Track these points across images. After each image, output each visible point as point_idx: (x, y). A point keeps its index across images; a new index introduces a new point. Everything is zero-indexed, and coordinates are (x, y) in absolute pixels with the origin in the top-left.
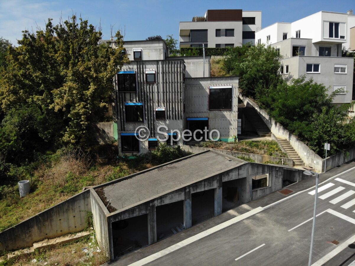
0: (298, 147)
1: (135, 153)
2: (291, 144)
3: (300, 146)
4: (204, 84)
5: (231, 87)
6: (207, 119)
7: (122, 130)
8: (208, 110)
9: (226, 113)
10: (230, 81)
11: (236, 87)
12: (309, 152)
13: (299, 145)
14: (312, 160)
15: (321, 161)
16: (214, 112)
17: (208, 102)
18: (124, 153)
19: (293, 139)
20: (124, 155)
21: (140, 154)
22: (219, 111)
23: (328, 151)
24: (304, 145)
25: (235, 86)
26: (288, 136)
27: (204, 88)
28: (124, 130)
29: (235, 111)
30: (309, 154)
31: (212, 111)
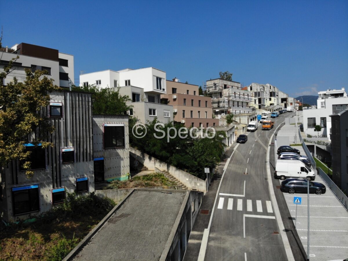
0: (179, 175)
1: (32, 214)
2: (170, 173)
3: (181, 174)
4: (98, 121)
5: (122, 125)
6: (102, 159)
7: (13, 183)
8: (102, 149)
9: (120, 151)
10: (121, 119)
11: (127, 126)
12: (191, 177)
13: (179, 173)
14: (196, 184)
15: (204, 183)
16: (109, 150)
17: (103, 140)
18: (16, 218)
19: (172, 169)
20: (16, 219)
21: (40, 213)
22: (113, 149)
23: (208, 173)
24: (185, 173)
25: (126, 124)
26: (166, 167)
27: (99, 125)
28: (17, 183)
29: (127, 149)
30: (191, 179)
31: (107, 150)
